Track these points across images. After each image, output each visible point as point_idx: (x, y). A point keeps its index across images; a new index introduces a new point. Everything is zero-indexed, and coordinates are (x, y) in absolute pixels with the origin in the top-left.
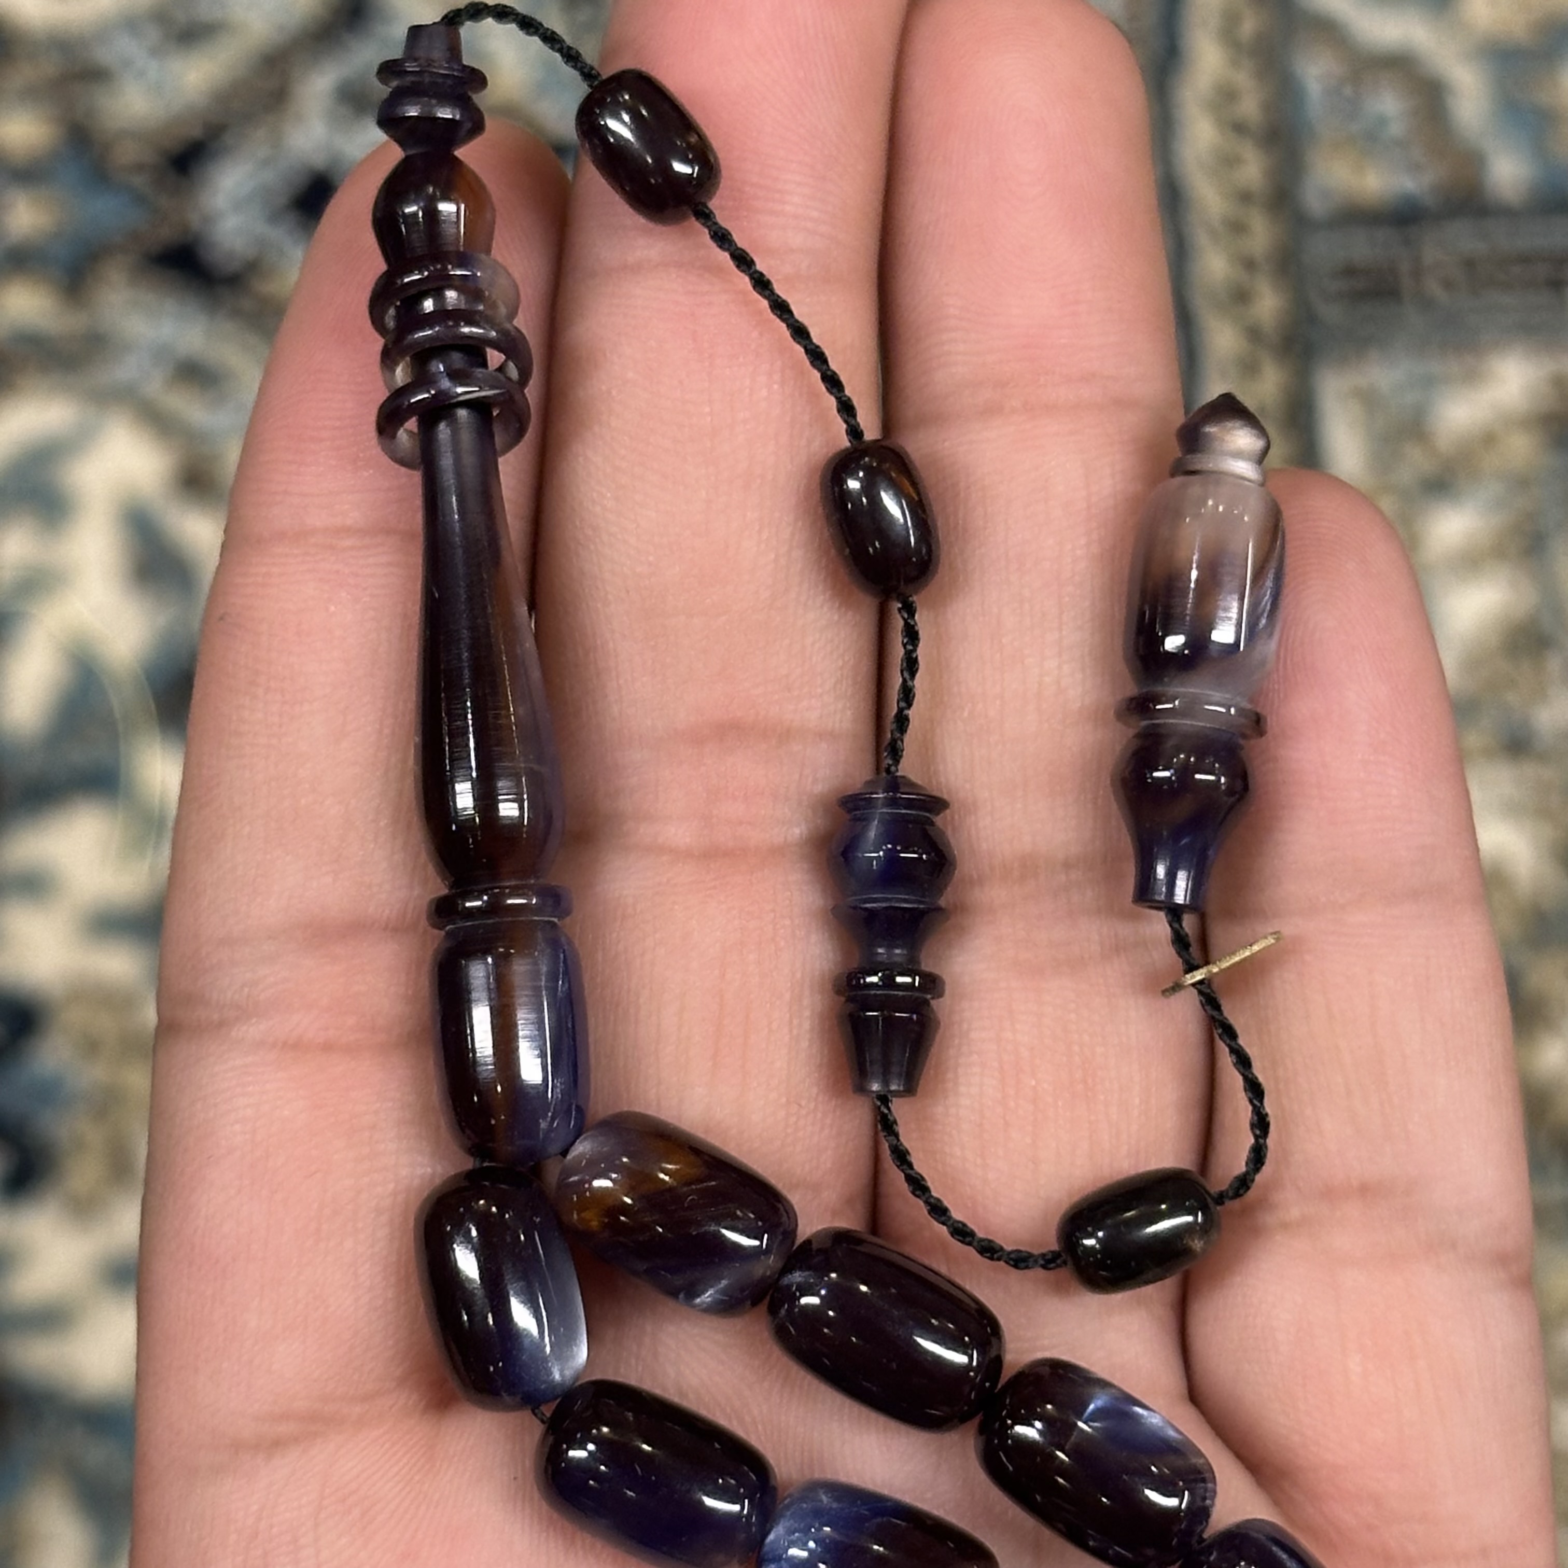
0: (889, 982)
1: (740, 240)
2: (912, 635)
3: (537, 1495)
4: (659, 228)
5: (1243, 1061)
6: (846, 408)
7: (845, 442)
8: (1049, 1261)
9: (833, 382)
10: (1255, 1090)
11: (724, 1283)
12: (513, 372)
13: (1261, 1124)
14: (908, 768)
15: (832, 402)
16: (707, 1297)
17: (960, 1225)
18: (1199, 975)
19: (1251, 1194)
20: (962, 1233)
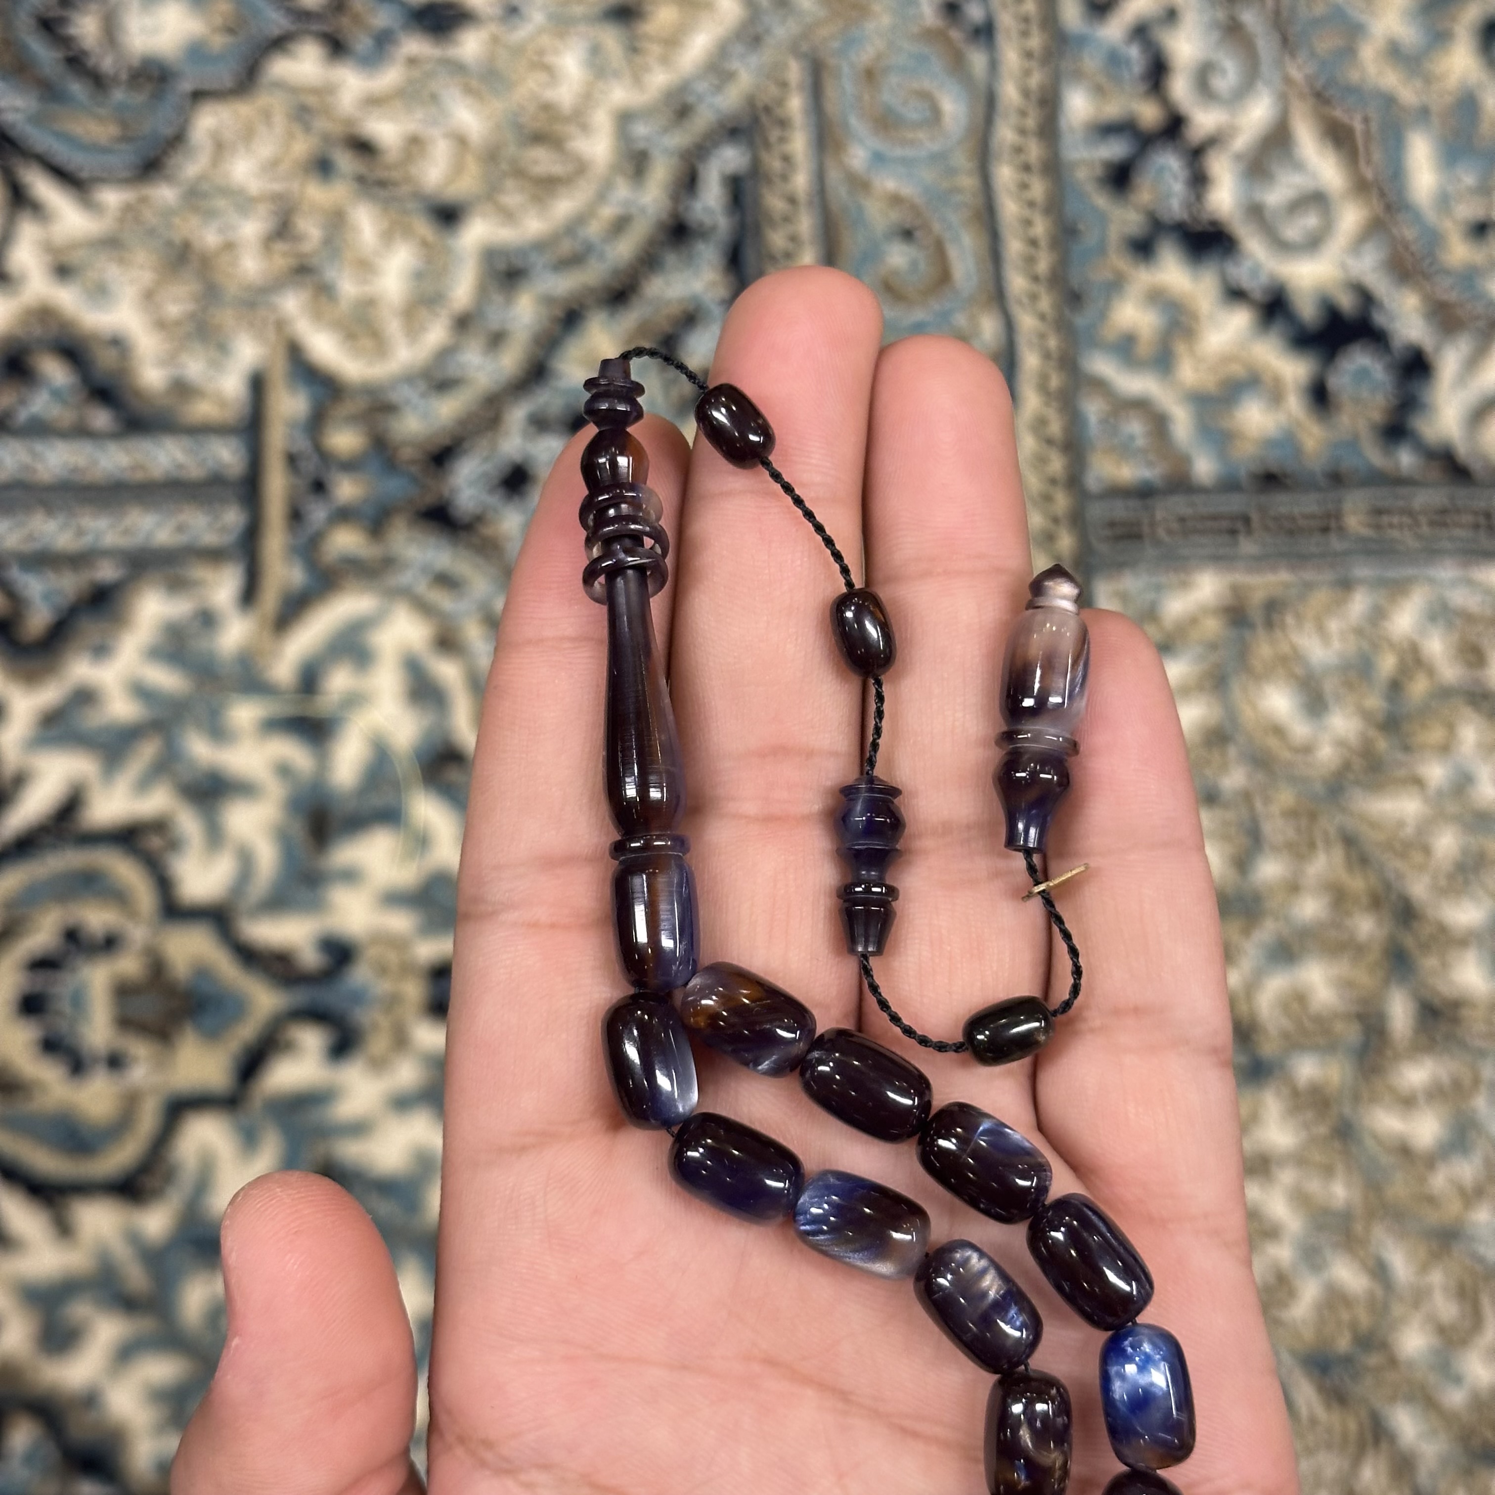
0: (868, 890)
1: (786, 478)
2: (880, 698)
3: (669, 1177)
4: (739, 470)
5: (1067, 936)
6: (845, 571)
7: (844, 590)
8: (958, 1048)
9: (837, 556)
10: (1074, 952)
11: (774, 1057)
12: (659, 550)
13: (1077, 972)
14: (879, 771)
15: (837, 567)
16: (765, 1066)
17: (908, 1028)
18: (1042, 887)
19: (1072, 1012)
20: (908, 1032)
